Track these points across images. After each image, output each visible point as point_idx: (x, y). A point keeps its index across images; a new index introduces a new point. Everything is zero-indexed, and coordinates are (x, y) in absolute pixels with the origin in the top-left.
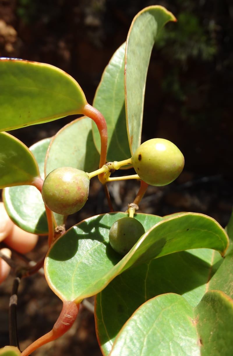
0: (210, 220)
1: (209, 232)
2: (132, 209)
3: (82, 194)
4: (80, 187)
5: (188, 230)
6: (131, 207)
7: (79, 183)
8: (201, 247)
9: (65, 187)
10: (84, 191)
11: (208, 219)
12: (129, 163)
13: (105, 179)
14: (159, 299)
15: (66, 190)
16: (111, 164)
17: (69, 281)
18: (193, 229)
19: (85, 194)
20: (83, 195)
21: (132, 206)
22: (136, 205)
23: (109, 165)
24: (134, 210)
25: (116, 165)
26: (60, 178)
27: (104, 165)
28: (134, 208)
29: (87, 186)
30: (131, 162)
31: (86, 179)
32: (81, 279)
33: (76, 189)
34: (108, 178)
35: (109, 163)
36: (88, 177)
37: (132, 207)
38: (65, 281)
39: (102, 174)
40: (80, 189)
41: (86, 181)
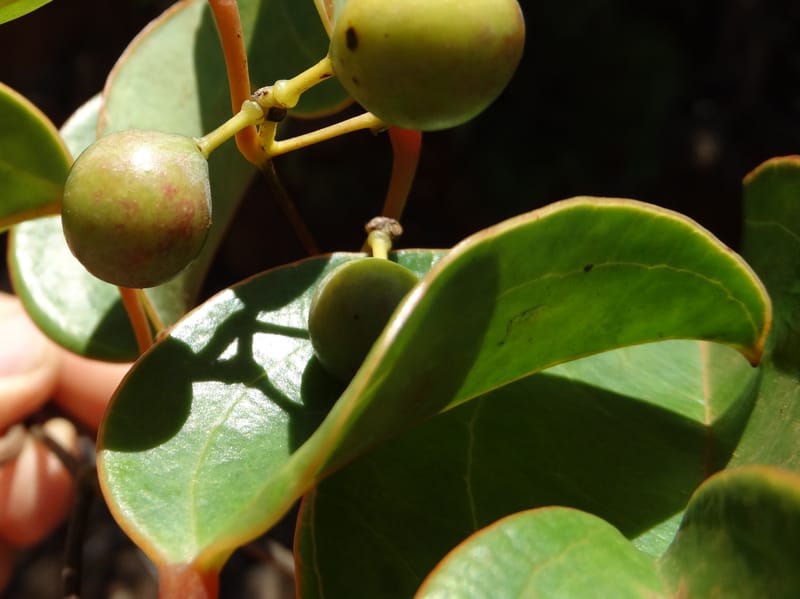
0: (672, 221)
1: (680, 270)
2: (381, 237)
3: (185, 209)
4: (173, 187)
5: (588, 269)
6: (373, 229)
7: (165, 173)
8: (661, 336)
9: (122, 193)
10: (188, 197)
11: (662, 220)
12: (325, 76)
13: (263, 149)
14: (512, 528)
15: (126, 204)
16: (265, 94)
17: (178, 493)
18: (608, 263)
19: (196, 206)
20: (188, 209)
21: (380, 224)
22: (393, 221)
23: (261, 97)
24: (388, 238)
25: (284, 90)
26: (104, 167)
27: (247, 102)
28: (387, 230)
29: (197, 181)
30: (329, 70)
31: (191, 156)
32: (220, 482)
33: (160, 195)
34: (271, 143)
35: (261, 90)
36: (200, 149)
37: (380, 229)
38: (166, 495)
39: (245, 133)
40: (175, 191)
41: (192, 163)
